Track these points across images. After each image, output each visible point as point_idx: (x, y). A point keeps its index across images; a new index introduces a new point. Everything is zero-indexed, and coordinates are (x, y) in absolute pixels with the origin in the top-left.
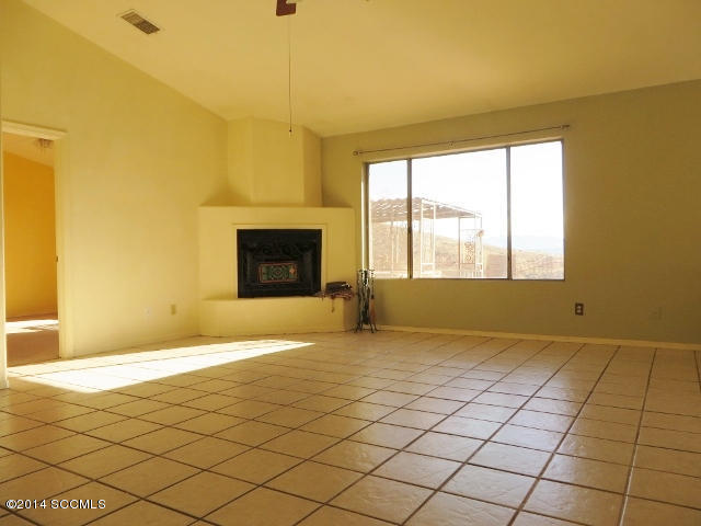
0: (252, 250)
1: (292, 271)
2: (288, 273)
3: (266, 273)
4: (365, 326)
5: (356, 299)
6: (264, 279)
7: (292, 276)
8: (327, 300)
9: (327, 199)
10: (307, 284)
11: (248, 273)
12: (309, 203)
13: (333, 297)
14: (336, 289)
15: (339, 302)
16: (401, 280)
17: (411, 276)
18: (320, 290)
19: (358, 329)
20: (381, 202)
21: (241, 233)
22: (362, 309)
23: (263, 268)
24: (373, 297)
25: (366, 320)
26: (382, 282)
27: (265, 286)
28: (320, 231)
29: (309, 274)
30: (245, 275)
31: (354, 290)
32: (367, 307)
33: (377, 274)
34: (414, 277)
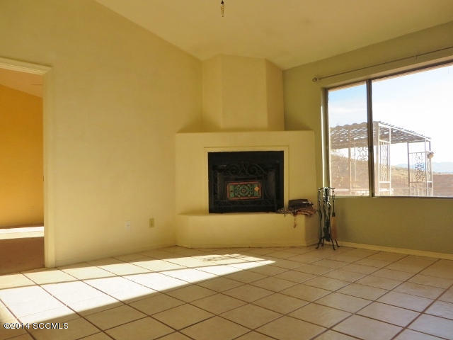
0: (221, 171)
1: (257, 189)
2: (254, 190)
3: (234, 191)
4: (326, 242)
5: (316, 216)
6: (231, 196)
7: (256, 194)
8: (290, 216)
9: (288, 124)
10: (271, 202)
11: (218, 192)
12: (272, 127)
13: (295, 214)
14: (298, 206)
15: (301, 219)
16: (362, 198)
17: (373, 194)
18: (283, 207)
19: (319, 245)
20: (338, 128)
21: (211, 156)
22: (323, 226)
23: (231, 187)
24: (334, 215)
25: (328, 237)
26: (344, 200)
27: (233, 202)
28: (282, 153)
29: (273, 192)
30: (215, 193)
31: (315, 206)
32: (328, 223)
33: (338, 192)
34: (376, 195)
